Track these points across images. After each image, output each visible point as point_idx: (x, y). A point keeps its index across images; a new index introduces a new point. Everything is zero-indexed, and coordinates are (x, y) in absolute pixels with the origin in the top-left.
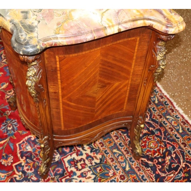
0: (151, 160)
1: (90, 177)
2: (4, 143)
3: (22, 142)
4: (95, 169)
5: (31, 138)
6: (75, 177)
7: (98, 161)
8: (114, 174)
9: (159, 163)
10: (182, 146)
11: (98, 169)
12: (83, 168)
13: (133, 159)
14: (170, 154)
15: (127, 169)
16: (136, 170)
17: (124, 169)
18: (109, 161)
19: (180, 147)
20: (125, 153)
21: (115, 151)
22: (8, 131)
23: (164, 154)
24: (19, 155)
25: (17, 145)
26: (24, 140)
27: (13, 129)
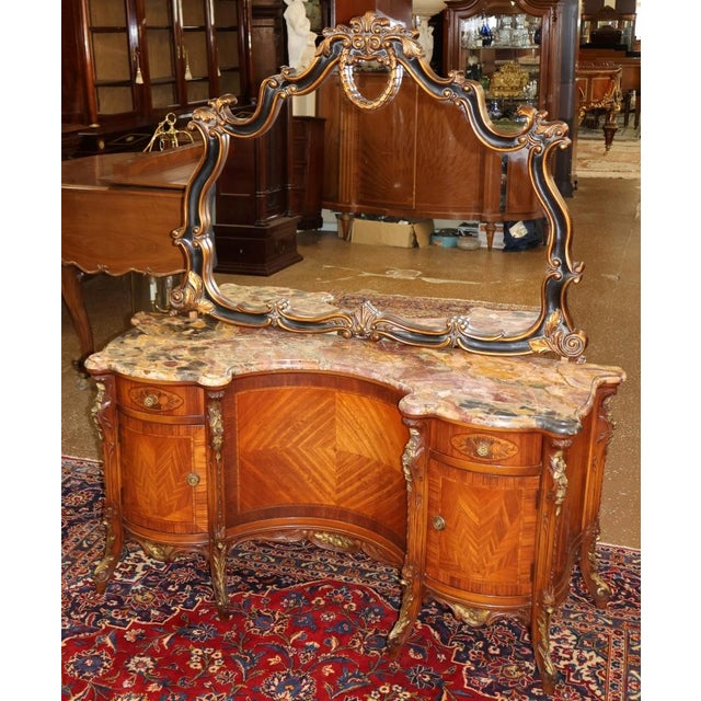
0: (616, 598)
1: (591, 657)
2: (448, 695)
3: (466, 680)
4: (582, 646)
5: (468, 669)
6: (578, 668)
7: (574, 637)
8: (606, 636)
9: (627, 597)
10: (621, 567)
11: (585, 643)
12: (571, 654)
13: (601, 611)
14: (623, 582)
15: (610, 623)
16: (618, 617)
17: (606, 624)
18: (583, 628)
19: (622, 570)
20: (584, 611)
21: (572, 616)
22: (429, 682)
23: (617, 585)
24: (487, 695)
25: (465, 686)
26: (465, 677)
27: (432, 676)
